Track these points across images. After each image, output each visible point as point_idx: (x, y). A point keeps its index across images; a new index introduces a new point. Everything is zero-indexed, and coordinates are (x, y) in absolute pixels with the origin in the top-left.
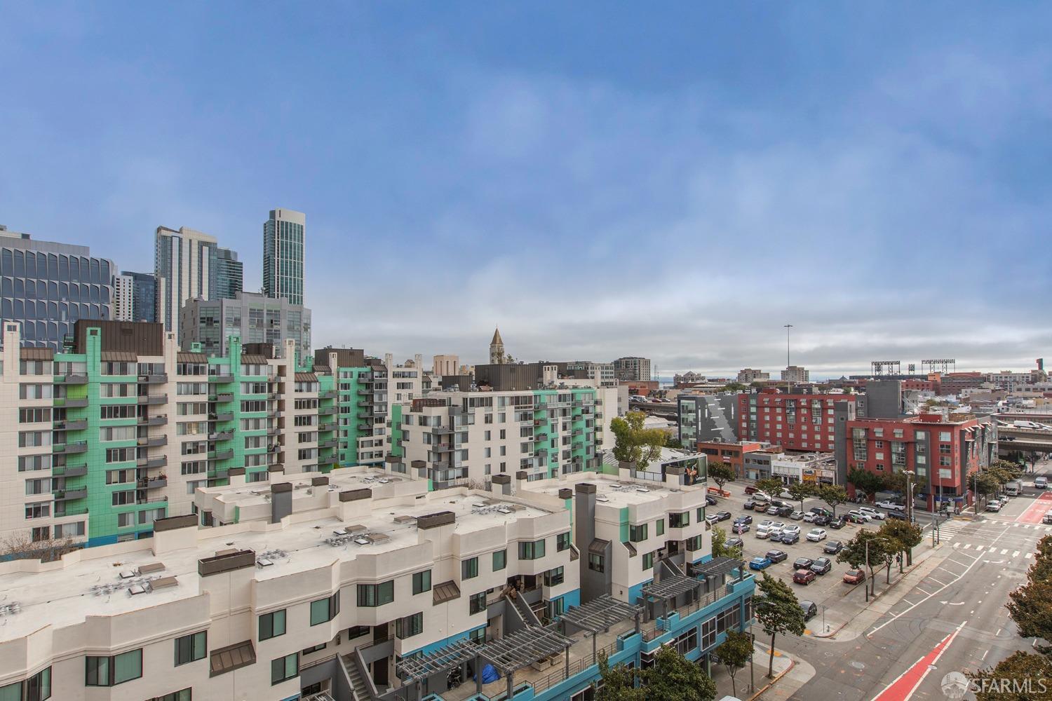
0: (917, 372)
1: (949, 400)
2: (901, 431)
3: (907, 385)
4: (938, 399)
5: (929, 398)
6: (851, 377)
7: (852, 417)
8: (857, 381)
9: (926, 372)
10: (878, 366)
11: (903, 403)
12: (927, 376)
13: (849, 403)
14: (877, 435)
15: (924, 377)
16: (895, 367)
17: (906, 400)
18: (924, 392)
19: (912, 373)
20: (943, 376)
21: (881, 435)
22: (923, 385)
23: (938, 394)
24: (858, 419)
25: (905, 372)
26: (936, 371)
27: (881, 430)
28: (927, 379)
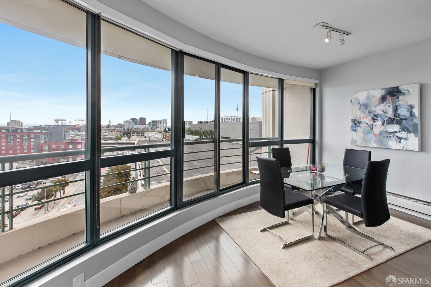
0: (72, 124)
1: (82, 134)
2: (63, 145)
3: (68, 129)
4: (79, 133)
5: (76, 133)
6: (44, 125)
7: (42, 141)
8: (47, 127)
9: (75, 124)
10: (57, 121)
11: (65, 135)
12: (76, 125)
13: (41, 136)
14: (53, 148)
15: (75, 126)
16: (64, 122)
17: (66, 134)
18: (74, 131)
19: (70, 124)
20: (81, 125)
21: (55, 148)
22: (74, 129)
23: (79, 132)
24: (45, 142)
25: (68, 124)
26: (79, 124)
27: (55, 146)
28: (75, 127)
